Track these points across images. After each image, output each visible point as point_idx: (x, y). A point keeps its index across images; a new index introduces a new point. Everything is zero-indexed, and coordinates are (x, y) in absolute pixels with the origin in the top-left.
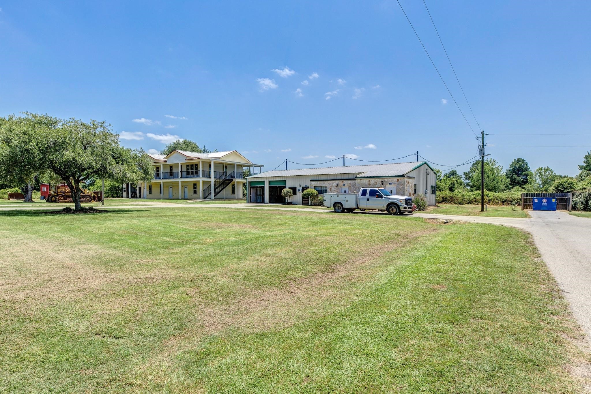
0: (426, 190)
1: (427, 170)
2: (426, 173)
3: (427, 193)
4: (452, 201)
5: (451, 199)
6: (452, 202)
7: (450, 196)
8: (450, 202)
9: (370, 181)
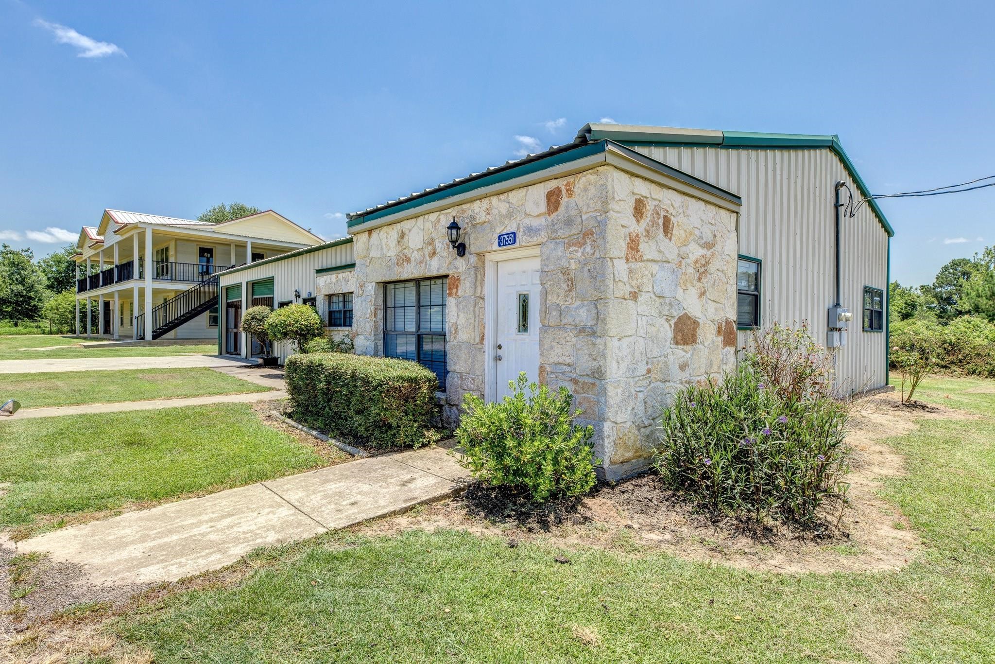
0: (837, 305)
1: (843, 191)
2: (837, 206)
3: (839, 325)
4: (952, 363)
5: (948, 353)
6: (954, 368)
7: (944, 342)
8: (945, 367)
9: (403, 235)
